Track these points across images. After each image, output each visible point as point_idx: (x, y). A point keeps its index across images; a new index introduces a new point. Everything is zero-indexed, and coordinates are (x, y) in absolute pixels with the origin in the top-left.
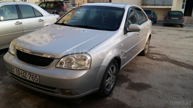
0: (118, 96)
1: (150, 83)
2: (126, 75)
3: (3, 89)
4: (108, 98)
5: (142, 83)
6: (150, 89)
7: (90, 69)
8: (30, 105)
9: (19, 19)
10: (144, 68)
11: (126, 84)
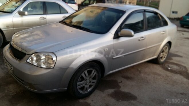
0: (92, 100)
1: (138, 95)
2: (119, 81)
3: (5, 73)
4: (81, 101)
5: (130, 93)
6: (132, 101)
7: (53, 68)
8: (12, 91)
9: (44, 14)
10: (147, 78)
11: (111, 91)
